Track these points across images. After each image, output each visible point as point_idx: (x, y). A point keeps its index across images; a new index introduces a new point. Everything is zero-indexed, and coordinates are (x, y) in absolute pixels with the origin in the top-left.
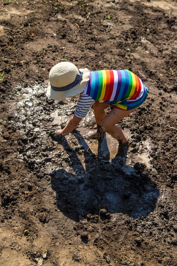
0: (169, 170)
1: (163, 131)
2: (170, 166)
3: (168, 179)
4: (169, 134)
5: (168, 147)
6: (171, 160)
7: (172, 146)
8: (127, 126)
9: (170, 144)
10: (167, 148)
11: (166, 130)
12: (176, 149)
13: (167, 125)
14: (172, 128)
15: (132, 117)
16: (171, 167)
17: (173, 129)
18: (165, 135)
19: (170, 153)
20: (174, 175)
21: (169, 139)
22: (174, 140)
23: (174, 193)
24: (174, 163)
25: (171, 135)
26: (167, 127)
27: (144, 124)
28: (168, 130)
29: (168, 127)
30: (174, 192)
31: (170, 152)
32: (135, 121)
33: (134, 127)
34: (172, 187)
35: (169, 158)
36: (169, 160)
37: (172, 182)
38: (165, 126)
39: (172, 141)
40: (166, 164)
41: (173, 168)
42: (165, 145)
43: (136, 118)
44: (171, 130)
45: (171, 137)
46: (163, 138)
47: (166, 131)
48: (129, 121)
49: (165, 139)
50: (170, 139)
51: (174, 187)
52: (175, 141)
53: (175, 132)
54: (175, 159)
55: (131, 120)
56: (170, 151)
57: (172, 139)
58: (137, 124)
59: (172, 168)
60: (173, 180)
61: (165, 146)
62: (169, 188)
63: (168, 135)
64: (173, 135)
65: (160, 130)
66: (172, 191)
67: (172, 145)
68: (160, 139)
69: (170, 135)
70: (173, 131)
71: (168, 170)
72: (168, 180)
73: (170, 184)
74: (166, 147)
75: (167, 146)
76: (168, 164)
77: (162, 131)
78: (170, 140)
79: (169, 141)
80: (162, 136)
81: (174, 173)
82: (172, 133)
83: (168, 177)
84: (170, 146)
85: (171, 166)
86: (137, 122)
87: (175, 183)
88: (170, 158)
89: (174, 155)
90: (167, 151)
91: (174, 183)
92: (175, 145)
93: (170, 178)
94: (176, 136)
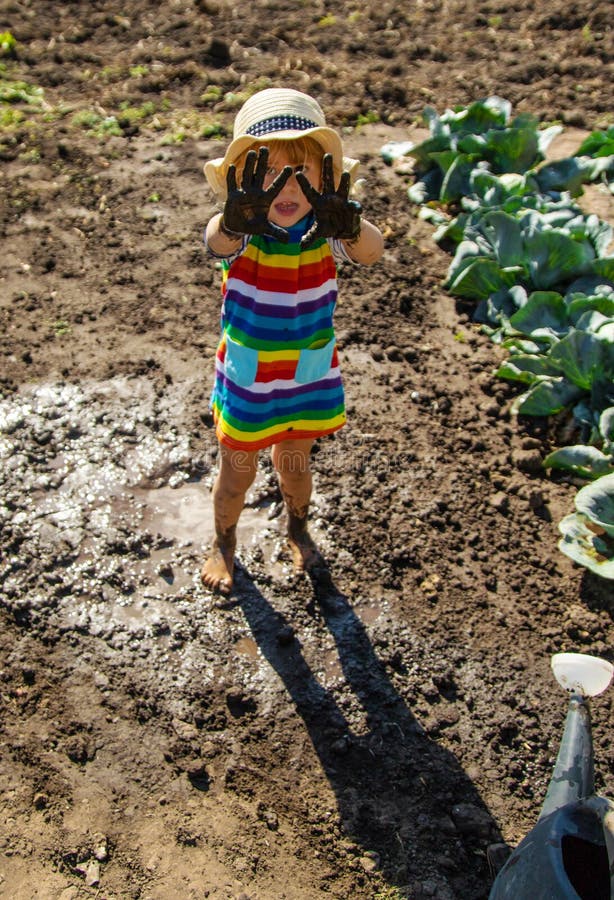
0: (382, 545)
1: (345, 449)
2: (382, 533)
3: (383, 568)
4: (363, 453)
5: (367, 486)
6: (381, 519)
7: (376, 482)
9: (371, 479)
10: (364, 491)
11: (351, 444)
12: (386, 488)
13: (352, 433)
14: (366, 435)
16: (384, 536)
17: (369, 438)
18: (352, 458)
19: (375, 502)
20: (395, 556)
21: (365, 465)
22: (378, 466)
23: (406, 600)
24: (390, 524)
25: (369, 454)
26: (354, 436)
28: (357, 443)
29: (356, 437)
30: (405, 598)
31: (375, 498)
34: (399, 588)
35: (374, 515)
36: (375, 519)
37: (396, 574)
38: (348, 436)
39: (375, 468)
40: (370, 531)
41: (391, 538)
42: (359, 483)
44: (366, 442)
45: (369, 459)
46: (349, 468)
47: (354, 447)
49: (355, 469)
50: (368, 465)
51: (403, 585)
53: (377, 444)
54: (390, 514)
56: (375, 495)
57: (373, 463)
59: (387, 538)
60: (398, 569)
61: (358, 487)
62: (390, 591)
63: (361, 457)
64: (373, 454)
65: (339, 447)
66: (401, 598)
67: (376, 478)
68: (343, 471)
69: (364, 455)
70: (372, 444)
71: (378, 545)
72: (384, 570)
73: (391, 579)
74: (362, 487)
75: (364, 483)
76: (374, 531)
77: (342, 449)
78: (368, 469)
79: (364, 470)
80: (347, 461)
81: (396, 550)
82: (368, 448)
83: (382, 563)
84: (371, 482)
85: (385, 533)
87: (404, 576)
88: (376, 513)
89: (386, 504)
90: (366, 498)
91: (401, 574)
92: (382, 478)
93: (389, 565)
94: (382, 454)
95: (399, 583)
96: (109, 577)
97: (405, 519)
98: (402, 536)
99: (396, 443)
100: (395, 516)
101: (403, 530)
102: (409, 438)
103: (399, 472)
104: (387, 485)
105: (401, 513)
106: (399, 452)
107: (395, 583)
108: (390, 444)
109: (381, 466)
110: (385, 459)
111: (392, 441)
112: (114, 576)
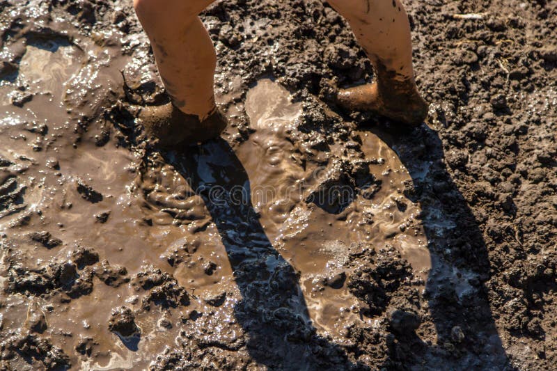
0: (506, 249)
1: (432, 47)
2: (506, 224)
3: (509, 298)
4: (464, 55)
5: (474, 125)
6: (503, 197)
7: (489, 116)
8: (269, 67)
9: (479, 108)
10: (469, 134)
11: (443, 35)
12: (509, 128)
13: (444, 12)
14: (469, 16)
15: (278, 16)
16: (508, 230)
17: (473, 20)
18: (445, 67)
19: (489, 157)
20: (530, 273)
21: (469, 78)
22: (492, 79)
23: (551, 359)
24: (518, 205)
25: (475, 57)
26: (448, 18)
27: (338, 32)
28: (453, 34)
29: (452, 19)
30: (549, 354)
31: (489, 150)
32: (296, 34)
33: (298, 66)
34: (537, 335)
35: (490, 189)
36: (492, 197)
37: (532, 305)
38: (435, 16)
39: (486, 86)
40: (486, 219)
41: (521, 234)
42: (460, 118)
43: (299, 14)
44: (469, 30)
45: (474, 66)
46: (442, 89)
47: (448, 43)
48: (271, 42)
49: (453, 91)
50: (474, 80)
51: (545, 328)
52: (495, 82)
53: (488, 33)
54: (517, 182)
55: (277, 31)
56: (488, 142)
57: (484, 73)
58: (311, 44)
59: (513, 234)
60: (535, 296)
61: (459, 126)
62: (523, 340)
63: (460, 64)
64: (481, 56)
65: (421, 45)
66: (542, 355)
67: (488, 106)
68: (430, 94)
69: (466, 59)
70: (479, 33)
71: (498, 248)
72: (511, 303)
73: (525, 319)
74: (465, 128)
75: (469, 119)
76: (491, 222)
77: (427, 47)
78: (474, 87)
79: (468, 90)
80: (437, 74)
81: (530, 257)
82: (472, 44)
83: (507, 287)
84: (481, 117)
85: (509, 224)
86: (309, 33)
87: (546, 307)
88: (493, 183)
89: (509, 160)
90: (473, 149)
91: (539, 306)
92: (501, 109)
93: (520, 291)
94: (497, 56)
95: (539, 328)
96: (22, 343)
97: (544, 194)
98: (540, 228)
99: (522, 27)
100: (525, 186)
101: (541, 217)
102: (543, 16)
103: (530, 91)
104: (509, 122)
105: (536, 182)
106: (528, 48)
107: (531, 326)
108: (511, 32)
109: (497, 81)
110: (504, 66)
111: (514, 23)
112: (29, 340)
